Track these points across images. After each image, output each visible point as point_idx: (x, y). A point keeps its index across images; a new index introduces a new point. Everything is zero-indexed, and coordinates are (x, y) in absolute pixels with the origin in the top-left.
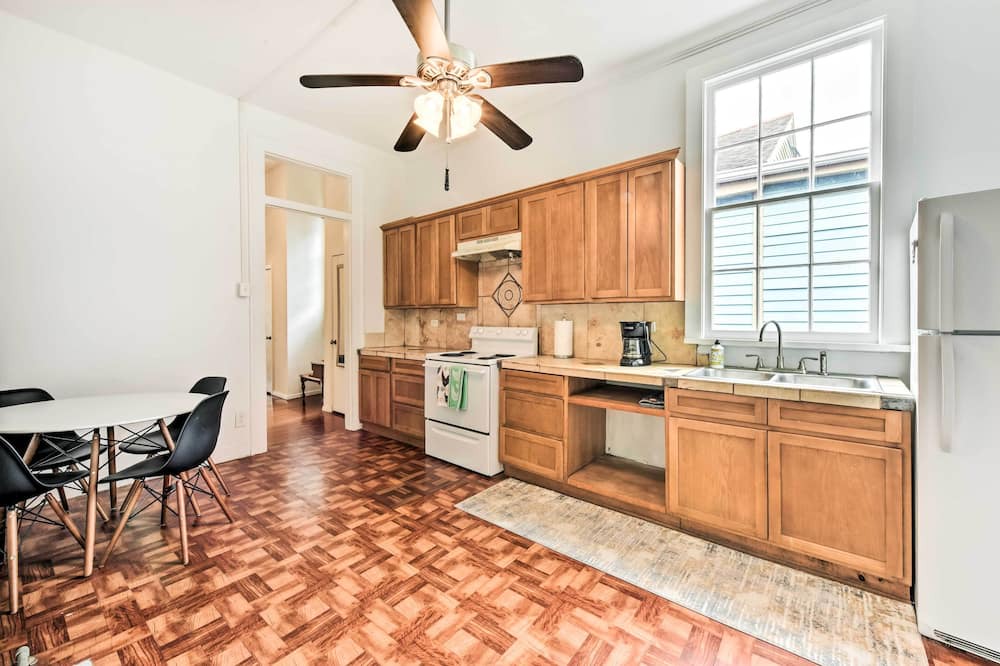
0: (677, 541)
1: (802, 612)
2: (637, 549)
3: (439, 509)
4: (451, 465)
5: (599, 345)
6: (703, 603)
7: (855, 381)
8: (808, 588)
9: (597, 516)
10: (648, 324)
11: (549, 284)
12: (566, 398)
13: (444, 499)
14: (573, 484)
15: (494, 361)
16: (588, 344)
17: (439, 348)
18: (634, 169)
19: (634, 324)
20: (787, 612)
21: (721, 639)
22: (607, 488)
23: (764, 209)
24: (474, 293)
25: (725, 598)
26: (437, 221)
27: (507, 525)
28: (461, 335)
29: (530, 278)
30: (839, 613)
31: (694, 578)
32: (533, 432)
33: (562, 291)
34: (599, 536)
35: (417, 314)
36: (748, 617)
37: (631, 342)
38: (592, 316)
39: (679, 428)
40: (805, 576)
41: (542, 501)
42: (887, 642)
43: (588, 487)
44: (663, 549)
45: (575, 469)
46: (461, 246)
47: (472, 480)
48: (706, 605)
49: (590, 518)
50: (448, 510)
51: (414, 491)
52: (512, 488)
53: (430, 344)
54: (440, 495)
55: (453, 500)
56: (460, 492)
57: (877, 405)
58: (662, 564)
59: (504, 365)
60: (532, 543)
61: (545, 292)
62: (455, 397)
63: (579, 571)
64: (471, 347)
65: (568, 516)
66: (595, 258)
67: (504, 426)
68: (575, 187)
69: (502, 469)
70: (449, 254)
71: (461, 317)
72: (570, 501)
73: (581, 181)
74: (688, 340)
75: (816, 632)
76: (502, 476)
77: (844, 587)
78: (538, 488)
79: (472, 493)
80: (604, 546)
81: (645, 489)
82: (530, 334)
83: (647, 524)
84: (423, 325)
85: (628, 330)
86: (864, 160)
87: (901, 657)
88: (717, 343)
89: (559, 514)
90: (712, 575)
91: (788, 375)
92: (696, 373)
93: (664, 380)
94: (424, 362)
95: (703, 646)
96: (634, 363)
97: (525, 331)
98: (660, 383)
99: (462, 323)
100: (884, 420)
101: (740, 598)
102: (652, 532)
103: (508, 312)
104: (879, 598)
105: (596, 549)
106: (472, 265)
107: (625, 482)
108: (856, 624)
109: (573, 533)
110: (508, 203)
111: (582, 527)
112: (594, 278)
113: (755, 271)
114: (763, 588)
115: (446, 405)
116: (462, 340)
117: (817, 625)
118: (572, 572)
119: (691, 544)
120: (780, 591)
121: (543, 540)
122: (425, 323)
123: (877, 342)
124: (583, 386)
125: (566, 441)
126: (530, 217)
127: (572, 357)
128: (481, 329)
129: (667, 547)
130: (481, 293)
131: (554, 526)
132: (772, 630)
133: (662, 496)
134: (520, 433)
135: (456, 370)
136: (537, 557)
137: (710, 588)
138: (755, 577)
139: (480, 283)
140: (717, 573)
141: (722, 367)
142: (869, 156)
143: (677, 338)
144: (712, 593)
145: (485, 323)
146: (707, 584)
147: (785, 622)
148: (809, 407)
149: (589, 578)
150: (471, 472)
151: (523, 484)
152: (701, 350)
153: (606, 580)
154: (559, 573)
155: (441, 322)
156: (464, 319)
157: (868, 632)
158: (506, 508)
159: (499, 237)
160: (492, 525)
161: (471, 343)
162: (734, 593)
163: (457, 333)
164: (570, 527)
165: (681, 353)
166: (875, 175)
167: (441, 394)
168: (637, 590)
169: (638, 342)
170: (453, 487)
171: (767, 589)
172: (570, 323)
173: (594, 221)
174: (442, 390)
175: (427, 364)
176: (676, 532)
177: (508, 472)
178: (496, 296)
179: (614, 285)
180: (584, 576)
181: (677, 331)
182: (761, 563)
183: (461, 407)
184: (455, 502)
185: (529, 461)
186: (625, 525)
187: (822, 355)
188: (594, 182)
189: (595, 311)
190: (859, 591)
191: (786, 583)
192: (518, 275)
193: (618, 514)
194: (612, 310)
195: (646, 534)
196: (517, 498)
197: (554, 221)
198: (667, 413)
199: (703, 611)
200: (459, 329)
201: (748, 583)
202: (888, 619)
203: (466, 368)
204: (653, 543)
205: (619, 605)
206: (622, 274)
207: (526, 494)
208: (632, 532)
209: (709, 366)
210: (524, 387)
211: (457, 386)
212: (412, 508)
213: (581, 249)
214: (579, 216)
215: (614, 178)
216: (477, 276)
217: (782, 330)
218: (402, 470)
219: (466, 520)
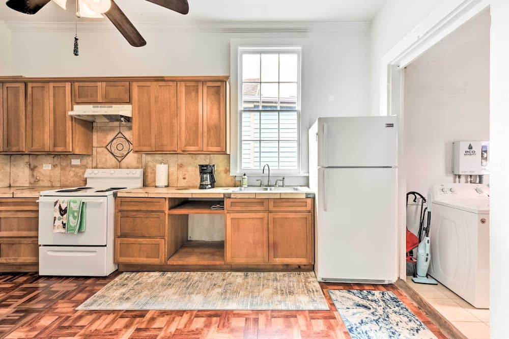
0: (230, 277)
1: (284, 290)
2: (213, 289)
3: (60, 317)
4: (68, 277)
5: (184, 178)
6: (248, 304)
7: (294, 188)
8: (284, 278)
9: (187, 278)
10: (214, 166)
11: (153, 141)
12: (167, 211)
13: (64, 307)
14: (170, 264)
15: (111, 192)
16: (178, 178)
17: (52, 187)
18: (206, 81)
19: (206, 166)
20: (279, 292)
21: (258, 318)
22: (193, 260)
23: (262, 113)
24: (89, 144)
25: (256, 297)
26: (51, 85)
27: (126, 306)
28: (76, 175)
29: (139, 136)
30: (295, 286)
31: (242, 293)
32: (143, 237)
33: (162, 145)
34: (190, 290)
35: (26, 159)
36: (266, 302)
37: (205, 176)
38: (180, 161)
39: (232, 219)
40: (281, 274)
41: (150, 280)
42: (311, 290)
43: (181, 263)
44: (225, 284)
45: (172, 253)
46: (76, 107)
47: (90, 284)
48: (249, 304)
49: (183, 281)
50: (69, 315)
51: (27, 312)
52: (126, 279)
53: (41, 184)
54: (59, 306)
55: (74, 304)
56: (80, 296)
57: (304, 197)
58: (226, 291)
59: (119, 195)
60: (148, 311)
61: (150, 145)
62: (73, 222)
63: (182, 316)
64: (86, 184)
65: (170, 284)
66: (183, 128)
67: (119, 237)
68: (171, 83)
69: (117, 268)
70: (65, 113)
71: (76, 162)
72: (169, 274)
73: (175, 80)
74: (232, 174)
75: (290, 296)
76: (116, 273)
77: (294, 273)
78: (146, 273)
79: (92, 293)
80: (194, 295)
81: (213, 254)
82: (139, 173)
83: (215, 273)
84: (33, 169)
85: (203, 169)
86: (295, 103)
87: (315, 293)
88: (245, 175)
89: (163, 285)
90: (249, 288)
91: (273, 188)
92: (237, 190)
93: (224, 194)
94: (38, 198)
95: (252, 326)
96: (207, 187)
97: (134, 171)
98: (222, 196)
99: (76, 166)
100: (306, 202)
101: (261, 294)
102: (218, 277)
103: (120, 159)
104: (305, 273)
105: (190, 297)
106: (88, 124)
107: (202, 253)
108: (301, 286)
109: (175, 294)
110: (122, 83)
111: (180, 288)
112: (183, 139)
113: (259, 142)
114: (269, 285)
115: (63, 231)
116: (76, 179)
117: (290, 293)
118: (178, 319)
119: (237, 276)
120: (275, 284)
121: (154, 307)
122: (35, 167)
123: (299, 172)
124: (177, 203)
125: (166, 238)
126: (138, 96)
127: (167, 186)
128: (96, 171)
129: (227, 282)
130: (95, 144)
131: (161, 294)
132: (276, 303)
133: (223, 256)
134: (132, 240)
135: (75, 202)
136: (153, 319)
137: (249, 295)
138: (265, 282)
139: (95, 137)
140: (251, 286)
141: (247, 186)
142: (296, 102)
143: (226, 173)
144: (250, 297)
145: (99, 166)
146: (248, 293)
147: (279, 297)
148: (283, 200)
149: (188, 318)
150: (87, 278)
151: (134, 274)
152: (237, 179)
153: (199, 314)
154: (168, 324)
155: (54, 166)
156: (79, 164)
157: (305, 288)
158: (124, 294)
159: (114, 106)
160: (113, 311)
161: (86, 181)
162: (259, 292)
163: (72, 174)
164: (171, 291)
165: (228, 181)
166: (298, 107)
167: (58, 223)
168: (216, 312)
169: (208, 176)
170: (72, 295)
171: (270, 285)
172: (166, 166)
173: (183, 106)
174: (59, 219)
175: (41, 200)
176: (229, 273)
177: (121, 269)
178: (109, 147)
179: (195, 144)
180: (186, 317)
181: (226, 169)
182: (266, 274)
183: (79, 230)
184: (76, 306)
185: (140, 257)
186: (204, 278)
187: (283, 178)
188: (183, 83)
189: (183, 159)
190: (299, 273)
191: (276, 279)
192: (128, 134)
193: (199, 273)
194: (192, 158)
195: (215, 279)
196: (131, 284)
197: (156, 102)
198: (225, 211)
199: (249, 308)
200: (74, 171)
201: (263, 285)
202: (310, 280)
203: (84, 200)
204: (220, 283)
205: (208, 326)
206: (200, 138)
207: (138, 279)
208: (208, 280)
209: (241, 186)
210: (135, 208)
211: (76, 214)
212: (28, 329)
213: (175, 121)
214: (174, 101)
215: (194, 84)
216: (92, 132)
217: (270, 168)
218: (11, 297)
219: (88, 317)
